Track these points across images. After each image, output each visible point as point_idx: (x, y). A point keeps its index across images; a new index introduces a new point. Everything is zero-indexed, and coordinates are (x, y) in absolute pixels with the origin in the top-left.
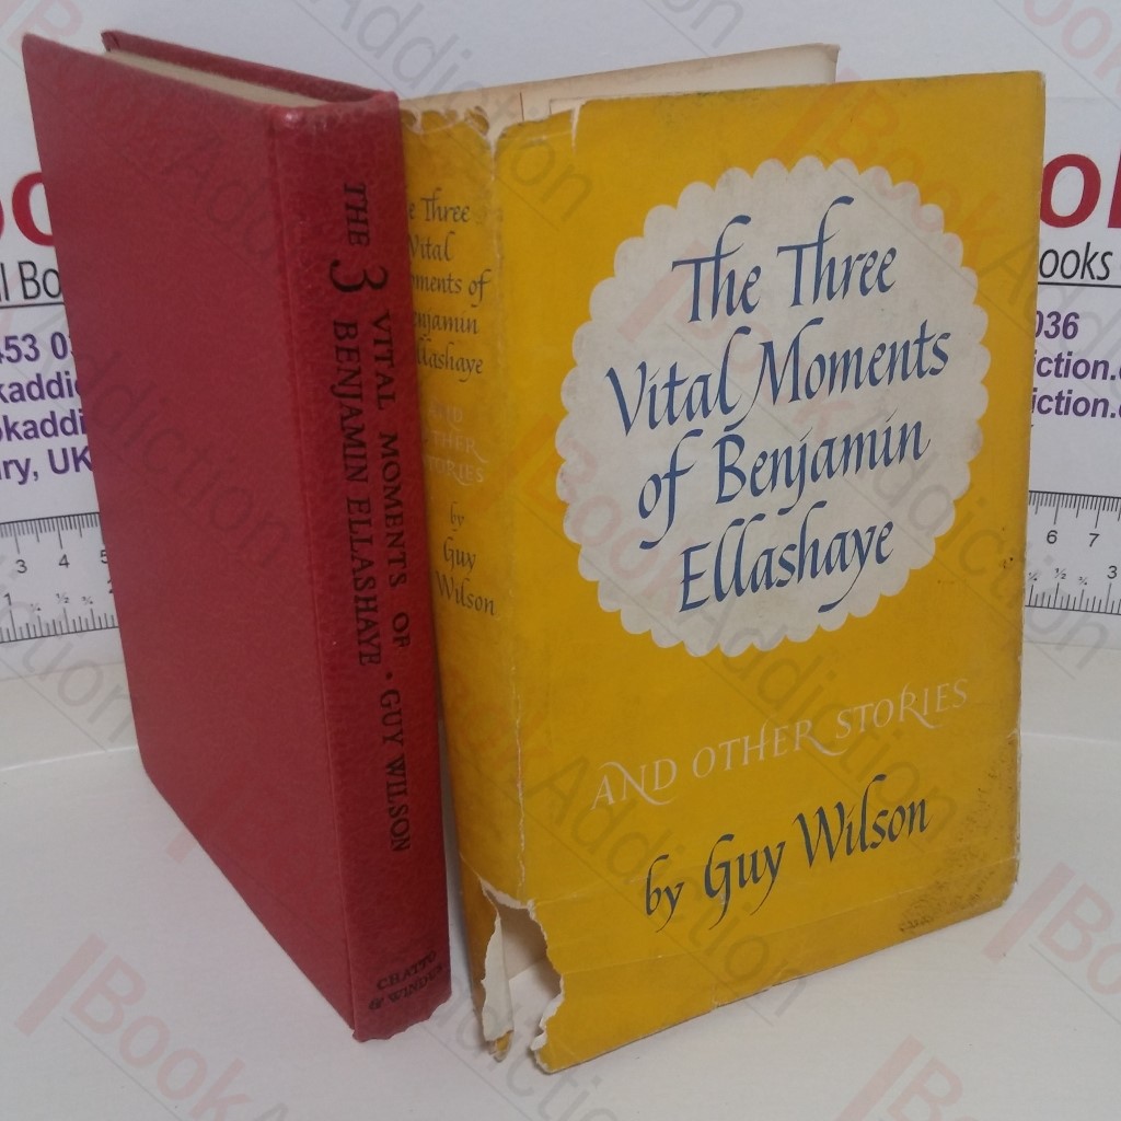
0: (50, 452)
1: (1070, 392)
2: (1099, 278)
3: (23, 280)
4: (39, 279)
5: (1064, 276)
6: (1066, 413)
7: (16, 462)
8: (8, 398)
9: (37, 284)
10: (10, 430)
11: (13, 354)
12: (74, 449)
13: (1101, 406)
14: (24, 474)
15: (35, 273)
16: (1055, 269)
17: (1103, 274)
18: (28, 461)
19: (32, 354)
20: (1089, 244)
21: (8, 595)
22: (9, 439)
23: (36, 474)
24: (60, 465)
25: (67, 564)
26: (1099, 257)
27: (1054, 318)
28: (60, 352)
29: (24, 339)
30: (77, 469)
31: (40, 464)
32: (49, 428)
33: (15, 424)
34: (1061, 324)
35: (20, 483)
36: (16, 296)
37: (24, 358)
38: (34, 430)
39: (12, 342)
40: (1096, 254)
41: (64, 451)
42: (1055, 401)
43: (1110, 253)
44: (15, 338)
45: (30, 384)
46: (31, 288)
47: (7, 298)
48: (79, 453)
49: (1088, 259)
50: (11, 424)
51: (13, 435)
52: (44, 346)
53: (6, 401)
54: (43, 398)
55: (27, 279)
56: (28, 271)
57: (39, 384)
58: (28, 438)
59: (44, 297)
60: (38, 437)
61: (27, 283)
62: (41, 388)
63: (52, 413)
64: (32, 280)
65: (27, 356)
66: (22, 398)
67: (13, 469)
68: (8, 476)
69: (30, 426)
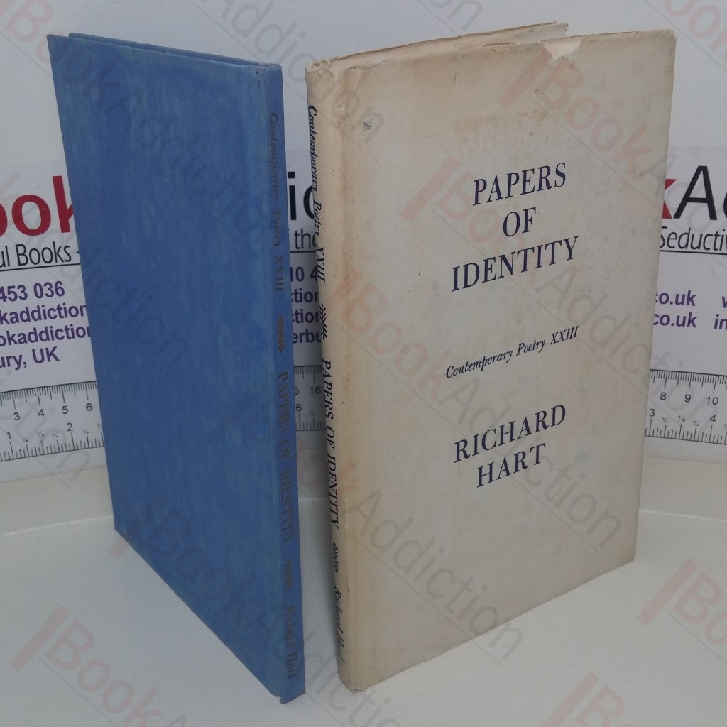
0: (34, 351)
3: (18, 255)
4: (27, 254)
7: (14, 357)
8: (9, 321)
9: (26, 257)
10: (11, 339)
11: (12, 296)
12: (47, 349)
14: (19, 363)
15: (25, 252)
18: (21, 356)
19: (23, 296)
21: (9, 433)
22: (10, 344)
23: (25, 363)
24: (39, 358)
25: (43, 415)
28: (39, 294)
29: (19, 287)
30: (49, 360)
31: (28, 358)
32: (33, 337)
33: (14, 335)
35: (17, 369)
36: (14, 264)
37: (18, 299)
38: (24, 339)
39: (11, 290)
41: (41, 350)
44: (13, 287)
45: (22, 313)
46: (23, 260)
47: (9, 265)
48: (50, 351)
50: (11, 336)
51: (12, 342)
52: (30, 291)
53: (8, 323)
54: (30, 321)
55: (21, 255)
56: (21, 250)
57: (27, 313)
58: (21, 343)
59: (30, 264)
60: (26, 342)
61: (20, 257)
62: (28, 315)
63: (35, 329)
64: (23, 254)
65: (20, 297)
66: (17, 321)
67: (12, 361)
68: (9, 365)
69: (22, 336)
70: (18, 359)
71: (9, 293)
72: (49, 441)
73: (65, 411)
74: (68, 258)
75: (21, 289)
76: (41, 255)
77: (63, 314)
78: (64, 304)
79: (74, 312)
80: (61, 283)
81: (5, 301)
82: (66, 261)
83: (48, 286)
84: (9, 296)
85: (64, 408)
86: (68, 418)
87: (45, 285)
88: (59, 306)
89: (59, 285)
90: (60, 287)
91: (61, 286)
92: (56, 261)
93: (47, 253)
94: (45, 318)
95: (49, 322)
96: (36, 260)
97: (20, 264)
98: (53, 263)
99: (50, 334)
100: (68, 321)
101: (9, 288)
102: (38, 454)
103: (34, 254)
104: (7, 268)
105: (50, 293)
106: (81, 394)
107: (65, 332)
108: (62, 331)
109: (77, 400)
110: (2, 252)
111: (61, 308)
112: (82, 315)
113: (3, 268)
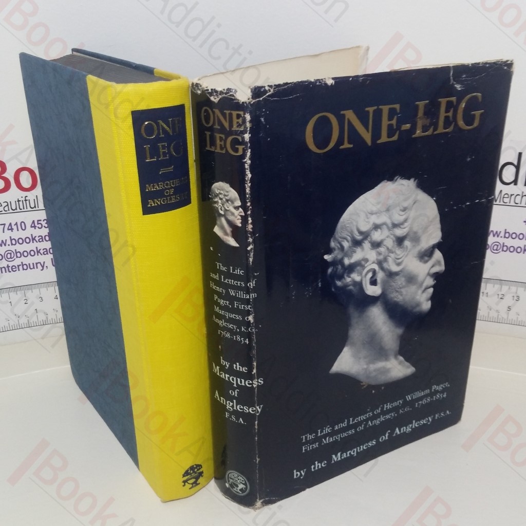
7: (40, 263)
8: (37, 241)
10: (38, 252)
11: (40, 226)
14: (43, 267)
18: (44, 262)
21: (36, 309)
23: (47, 267)
25: (57, 298)
29: (44, 221)
31: (48, 264)
33: (40, 249)
35: (42, 270)
37: (43, 227)
39: (39, 222)
44: (40, 220)
45: (45, 236)
47: (38, 207)
50: (38, 250)
51: (39, 254)
58: (45, 254)
65: (45, 227)
66: (43, 241)
67: (39, 265)
68: (37, 268)
69: (45, 250)
70: (42, 265)
71: (38, 224)
81: (35, 229)
84: (37, 226)
102: (54, 322)
104: (37, 209)
110: (34, 199)
113: (34, 209)
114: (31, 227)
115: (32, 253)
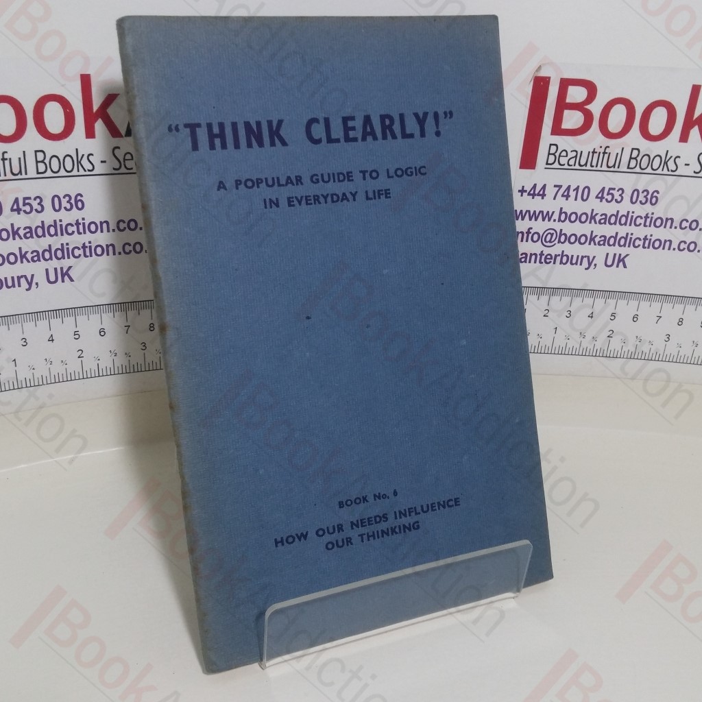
0: (47, 270)
1: (651, 236)
2: (672, 171)
3: (37, 162)
5: (653, 169)
6: (649, 248)
7: (25, 277)
8: (22, 236)
9: (46, 164)
10: (23, 256)
11: (28, 208)
12: (62, 269)
13: (668, 243)
14: (30, 284)
15: (45, 158)
16: (648, 165)
17: (674, 169)
18: (33, 276)
19: (39, 209)
20: (668, 151)
21: (15, 360)
22: (22, 262)
23: (37, 284)
24: (52, 278)
25: (53, 340)
26: (673, 159)
27: (645, 193)
28: (57, 207)
29: (35, 199)
30: (63, 281)
31: (40, 278)
32: (47, 255)
33: (26, 252)
34: (649, 197)
35: (27, 290)
36: (32, 172)
37: (34, 211)
38: (38, 256)
39: (27, 201)
40: (671, 157)
41: (56, 269)
42: (643, 241)
43: (679, 157)
44: (29, 198)
45: (37, 227)
46: (42, 167)
47: (26, 174)
48: (65, 271)
49: (667, 160)
50: (23, 253)
51: (24, 260)
52: (47, 203)
53: (21, 238)
54: (45, 236)
55: (40, 162)
56: (40, 156)
57: (43, 227)
58: (34, 261)
59: (49, 173)
60: (40, 261)
61: (39, 164)
62: (44, 230)
63: (50, 246)
64: (43, 162)
65: (36, 210)
66: (31, 236)
67: (23, 281)
68: (19, 286)
69: (35, 254)
70: (29, 279)
71: (24, 204)
72: (57, 369)
73: (77, 337)
74: (91, 168)
75: (38, 200)
76: (62, 164)
77: (81, 230)
78: (83, 219)
79: (93, 227)
80: (81, 196)
81: (19, 213)
82: (89, 170)
83: (67, 198)
84: (24, 208)
85: (76, 333)
86: (79, 344)
87: (64, 197)
88: (77, 221)
89: (79, 198)
90: (80, 200)
91: (81, 198)
92: (78, 171)
93: (68, 161)
94: (62, 235)
95: (65, 239)
96: (55, 168)
97: (38, 173)
98: (75, 172)
99: (65, 252)
100: (87, 238)
101: (25, 199)
102: (45, 383)
103: (55, 162)
104: (24, 176)
105: (68, 206)
106: (95, 318)
107: (82, 250)
108: (79, 249)
109: (89, 325)
110: (20, 158)
111: (80, 224)
112: (102, 231)
113: (19, 177)
114: (12, 210)
115: (12, 259)
